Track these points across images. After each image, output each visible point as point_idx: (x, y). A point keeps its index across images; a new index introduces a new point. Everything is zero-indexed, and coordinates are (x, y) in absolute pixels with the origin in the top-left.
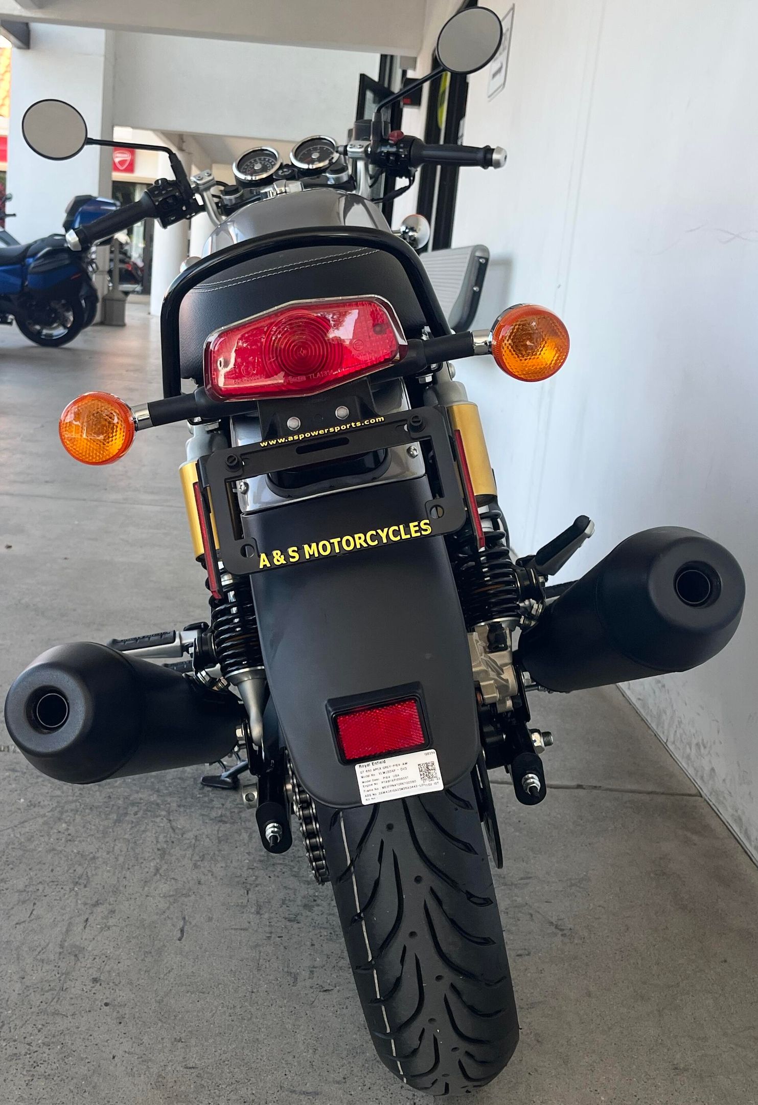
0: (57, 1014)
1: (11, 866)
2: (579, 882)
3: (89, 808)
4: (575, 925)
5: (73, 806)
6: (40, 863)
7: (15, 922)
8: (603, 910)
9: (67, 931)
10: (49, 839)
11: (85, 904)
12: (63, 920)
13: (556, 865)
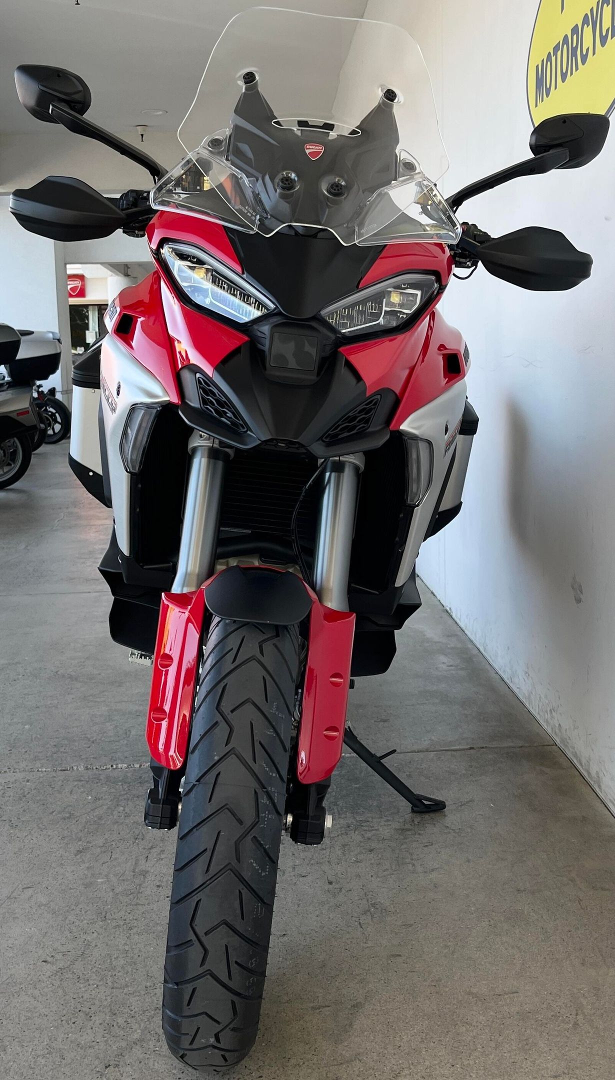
0: (139, 905)
1: (92, 834)
2: (467, 803)
3: (136, 796)
4: (462, 826)
5: (125, 796)
6: (110, 830)
7: (101, 863)
8: (482, 817)
9: (136, 864)
10: (113, 817)
11: (144, 849)
12: (132, 858)
13: (452, 795)
